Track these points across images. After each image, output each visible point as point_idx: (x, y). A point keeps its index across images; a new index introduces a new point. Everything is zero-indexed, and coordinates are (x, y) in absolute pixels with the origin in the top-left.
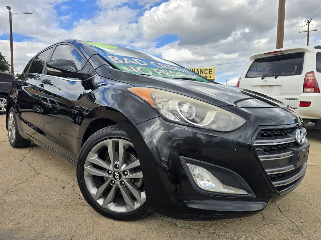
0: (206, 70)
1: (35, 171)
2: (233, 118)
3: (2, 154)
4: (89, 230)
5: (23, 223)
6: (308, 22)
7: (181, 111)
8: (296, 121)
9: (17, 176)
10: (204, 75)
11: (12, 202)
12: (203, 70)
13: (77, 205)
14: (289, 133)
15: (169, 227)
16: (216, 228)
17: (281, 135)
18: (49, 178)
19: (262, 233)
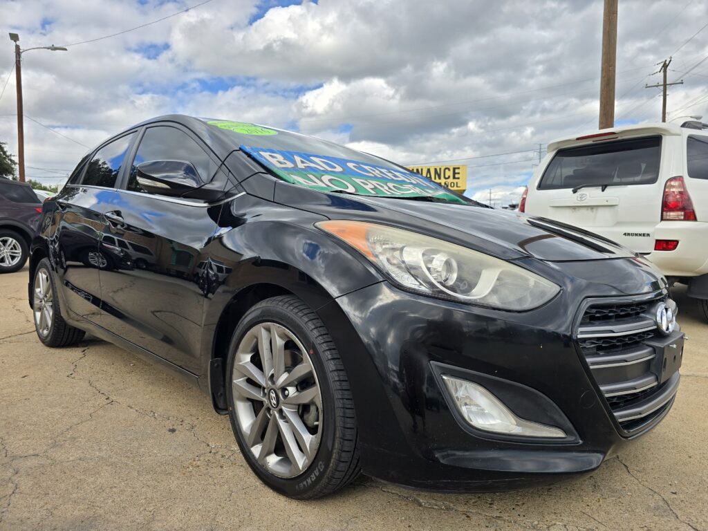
0: (447, 170)
1: (104, 398)
2: (532, 283)
3: (25, 361)
4: (241, 516)
5: (102, 505)
6: (663, 66)
7: (429, 269)
8: (655, 286)
9: (68, 407)
10: (443, 181)
11: (69, 464)
12: (440, 169)
13: (208, 465)
14: (643, 312)
15: (405, 508)
16: (502, 508)
17: (628, 315)
18: (137, 411)
19: (596, 516)
